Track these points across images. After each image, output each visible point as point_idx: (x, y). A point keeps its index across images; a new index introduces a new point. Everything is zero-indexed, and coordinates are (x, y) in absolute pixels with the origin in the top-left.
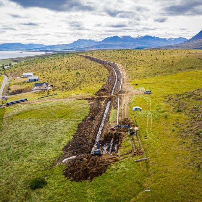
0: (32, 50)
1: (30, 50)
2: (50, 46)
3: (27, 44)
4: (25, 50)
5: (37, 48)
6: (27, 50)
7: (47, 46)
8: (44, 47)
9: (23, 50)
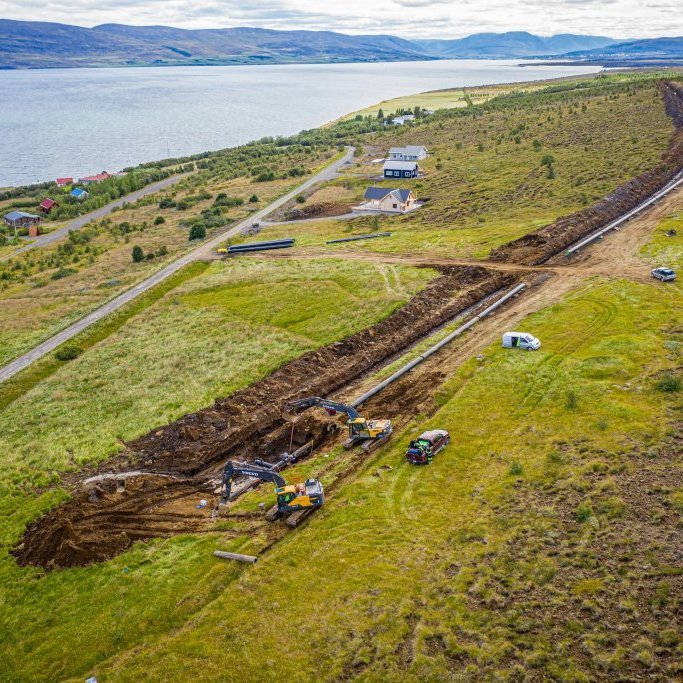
0: (562, 57)
1: (553, 57)
2: (631, 44)
3: (551, 35)
4: (539, 58)
5: (583, 52)
6: (547, 57)
7: (618, 43)
8: (607, 48)
9: (533, 58)
